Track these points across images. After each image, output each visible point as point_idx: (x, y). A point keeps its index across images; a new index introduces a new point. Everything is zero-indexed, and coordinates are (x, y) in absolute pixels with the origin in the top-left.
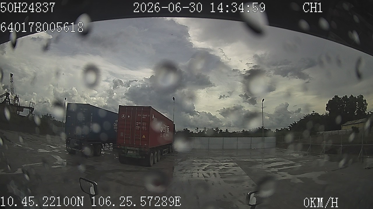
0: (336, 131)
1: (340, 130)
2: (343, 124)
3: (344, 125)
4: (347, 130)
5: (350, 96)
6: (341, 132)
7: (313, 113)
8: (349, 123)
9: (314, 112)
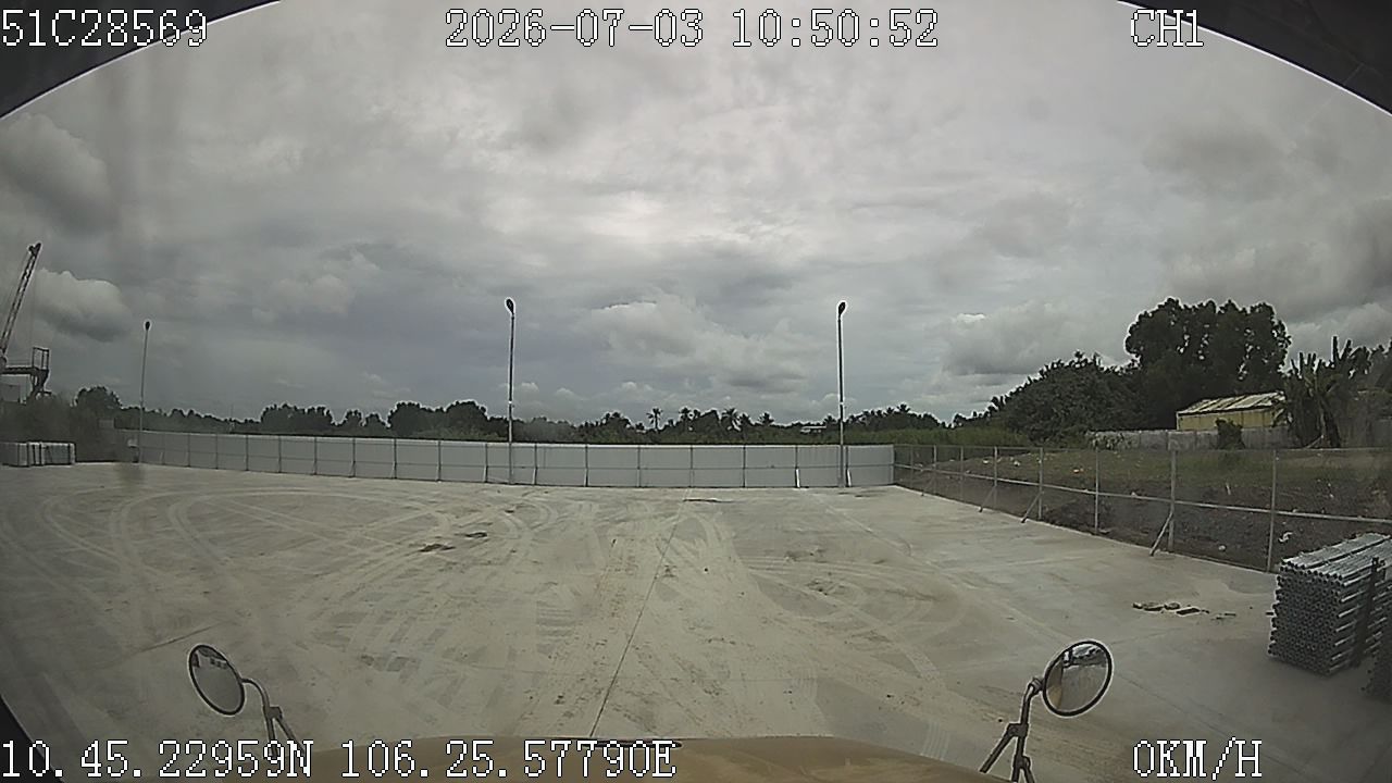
0: (1157, 432)
1: (1169, 429)
2: (1187, 408)
3: (1186, 411)
4: (1198, 433)
5: (1223, 305)
6: (1174, 437)
7: (1076, 360)
8: (1208, 405)
9: (1081, 356)
